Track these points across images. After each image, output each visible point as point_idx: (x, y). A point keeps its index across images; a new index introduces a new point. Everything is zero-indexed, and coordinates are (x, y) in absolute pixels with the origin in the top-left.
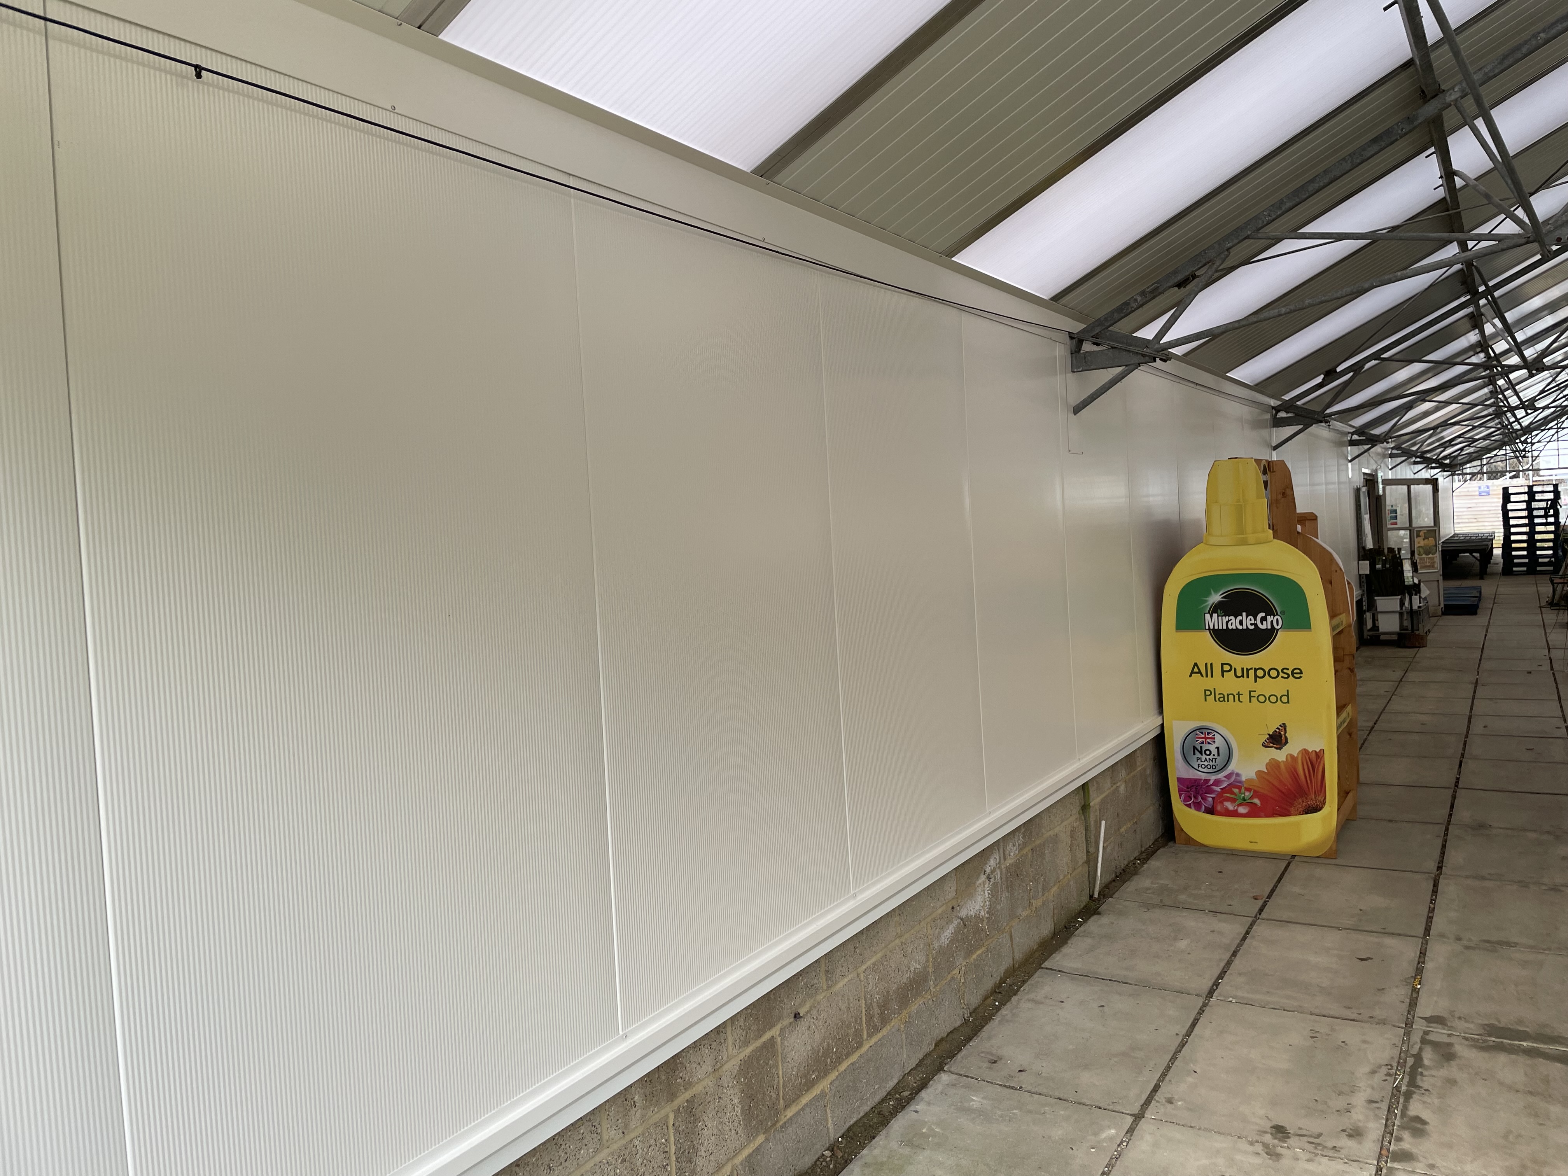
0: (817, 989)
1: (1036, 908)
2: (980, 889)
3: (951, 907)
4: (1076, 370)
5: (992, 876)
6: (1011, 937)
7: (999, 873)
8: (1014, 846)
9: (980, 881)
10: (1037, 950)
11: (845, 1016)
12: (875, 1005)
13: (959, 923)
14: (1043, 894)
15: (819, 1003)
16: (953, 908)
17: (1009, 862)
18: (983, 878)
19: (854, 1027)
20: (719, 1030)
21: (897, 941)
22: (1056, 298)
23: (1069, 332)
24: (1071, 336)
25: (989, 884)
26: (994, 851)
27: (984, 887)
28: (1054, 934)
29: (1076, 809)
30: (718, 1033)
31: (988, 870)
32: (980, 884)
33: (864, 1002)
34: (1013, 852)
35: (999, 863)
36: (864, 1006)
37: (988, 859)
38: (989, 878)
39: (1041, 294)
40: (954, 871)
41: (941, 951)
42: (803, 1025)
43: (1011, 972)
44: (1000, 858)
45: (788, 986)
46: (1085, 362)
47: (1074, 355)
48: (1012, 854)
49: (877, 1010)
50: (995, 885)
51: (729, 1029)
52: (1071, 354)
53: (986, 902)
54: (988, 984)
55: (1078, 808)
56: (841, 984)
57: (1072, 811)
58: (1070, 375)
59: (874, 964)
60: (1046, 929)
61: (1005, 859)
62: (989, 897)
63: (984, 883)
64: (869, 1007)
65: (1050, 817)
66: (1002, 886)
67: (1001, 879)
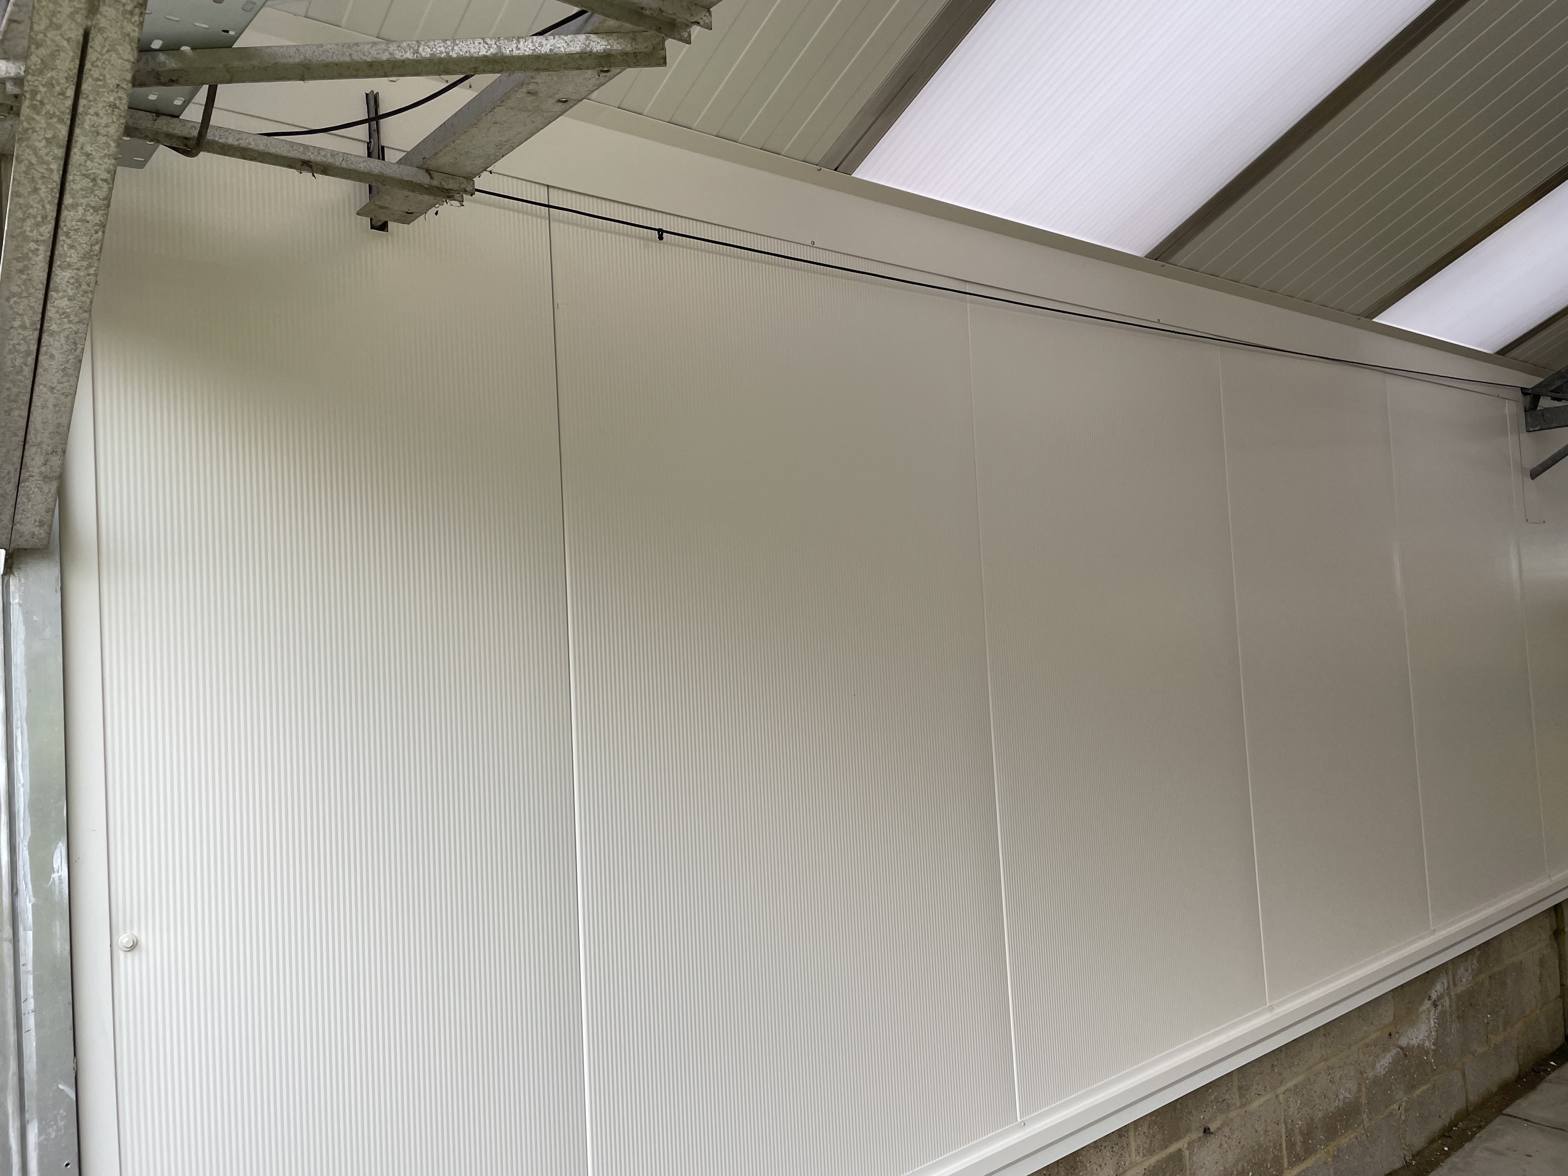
0: (1228, 1105)
1: (1495, 1045)
2: (1424, 1017)
3: (1387, 1033)
4: (1532, 429)
5: (1438, 1003)
6: (1464, 1075)
7: (1447, 1001)
8: (1467, 970)
9: (1424, 1008)
10: (1495, 1094)
11: (1262, 1139)
12: (1297, 1131)
13: (1398, 1053)
14: (1505, 1030)
15: (1232, 1120)
16: (1390, 1034)
17: (1460, 989)
18: (1427, 1004)
19: (1273, 1153)
20: (1121, 1133)
21: (1323, 1063)
22: (1504, 351)
23: (1522, 388)
24: (1524, 391)
25: (1435, 1011)
26: (1441, 974)
27: (1429, 1014)
28: (1519, 1078)
29: (1545, 935)
30: (1120, 1136)
31: (1434, 996)
32: (1424, 1011)
33: (1284, 1126)
34: (1465, 978)
35: (1448, 988)
36: (1284, 1131)
37: (1433, 983)
38: (1435, 1005)
39: (1484, 349)
40: (1391, 993)
41: (1376, 1081)
42: (1213, 1142)
43: (1464, 1115)
44: (1448, 983)
45: (1196, 1097)
46: (1544, 420)
47: (1528, 413)
48: (1464, 980)
49: (1299, 1139)
50: (1443, 1013)
51: (1132, 1134)
52: (1525, 411)
53: (1431, 1032)
54: (1436, 1125)
55: (1551, 933)
56: (1256, 1104)
57: (1541, 935)
58: (1526, 437)
59: (1296, 1086)
60: (1509, 1070)
61: (1455, 985)
62: (1435, 1027)
63: (1429, 1010)
64: (1290, 1134)
65: (1512, 941)
66: (1451, 1016)
67: (1451, 1007)
